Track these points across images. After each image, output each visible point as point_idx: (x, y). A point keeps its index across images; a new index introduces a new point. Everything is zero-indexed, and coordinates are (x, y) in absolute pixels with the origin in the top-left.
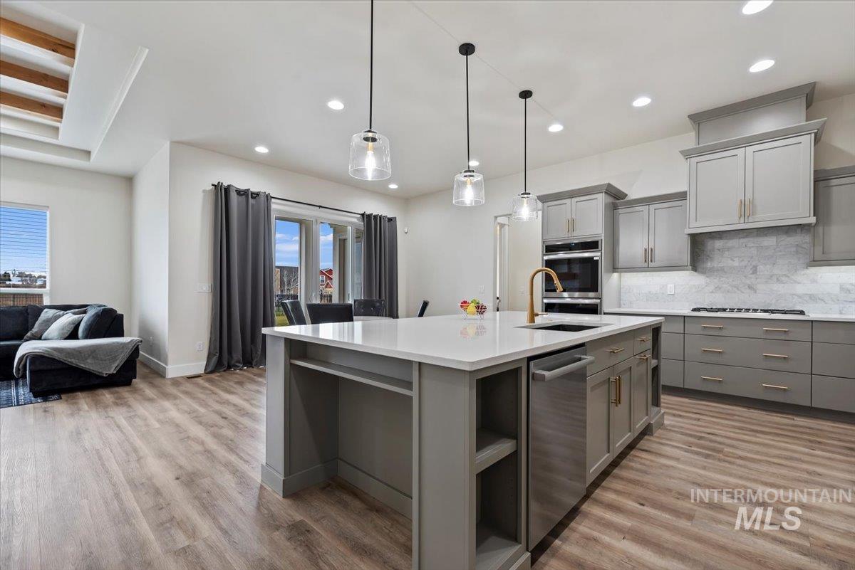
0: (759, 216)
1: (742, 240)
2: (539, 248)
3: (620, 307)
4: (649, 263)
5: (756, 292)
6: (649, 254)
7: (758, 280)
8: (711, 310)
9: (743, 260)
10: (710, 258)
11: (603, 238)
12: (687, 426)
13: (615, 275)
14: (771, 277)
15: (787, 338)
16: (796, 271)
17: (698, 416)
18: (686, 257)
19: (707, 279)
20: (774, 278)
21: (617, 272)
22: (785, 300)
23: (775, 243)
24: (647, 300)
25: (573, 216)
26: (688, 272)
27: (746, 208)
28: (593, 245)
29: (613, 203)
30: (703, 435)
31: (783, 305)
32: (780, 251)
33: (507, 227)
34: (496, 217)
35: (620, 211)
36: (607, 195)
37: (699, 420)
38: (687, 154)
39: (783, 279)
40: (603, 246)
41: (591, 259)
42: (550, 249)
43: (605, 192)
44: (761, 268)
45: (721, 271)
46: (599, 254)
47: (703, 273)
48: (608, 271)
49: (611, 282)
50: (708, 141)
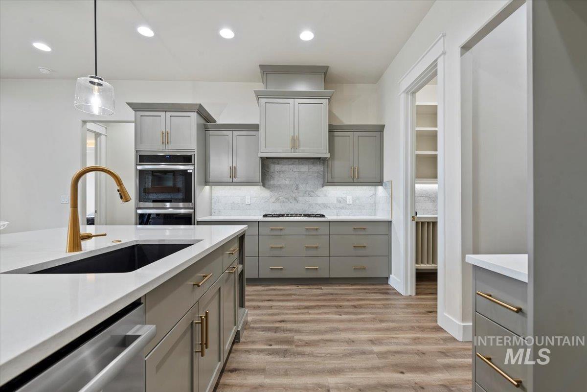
0: (302, 149)
1: (291, 166)
2: (132, 157)
3: (211, 215)
4: (233, 180)
5: (298, 203)
6: (233, 171)
7: (299, 194)
8: (273, 216)
9: (291, 180)
10: (272, 177)
11: (196, 153)
12: (265, 318)
13: (207, 188)
14: (306, 192)
15: (318, 234)
16: (317, 188)
17: (270, 303)
18: (258, 176)
19: (271, 193)
20: (307, 193)
21: (209, 185)
22: (313, 207)
23: (307, 170)
24: (232, 209)
25: (168, 130)
26: (259, 187)
27: (295, 143)
28: (187, 159)
29: (204, 125)
30: (277, 325)
31: (311, 211)
32: (310, 175)
33: (103, 137)
34: (84, 122)
35: (211, 133)
36: (199, 116)
37: (271, 307)
38: (259, 95)
39: (312, 193)
40: (196, 160)
41: (185, 171)
42: (143, 159)
43: (197, 112)
44: (300, 186)
45: (279, 187)
46: (192, 167)
47: (269, 188)
48: (200, 184)
49: (203, 194)
50: (272, 89)
